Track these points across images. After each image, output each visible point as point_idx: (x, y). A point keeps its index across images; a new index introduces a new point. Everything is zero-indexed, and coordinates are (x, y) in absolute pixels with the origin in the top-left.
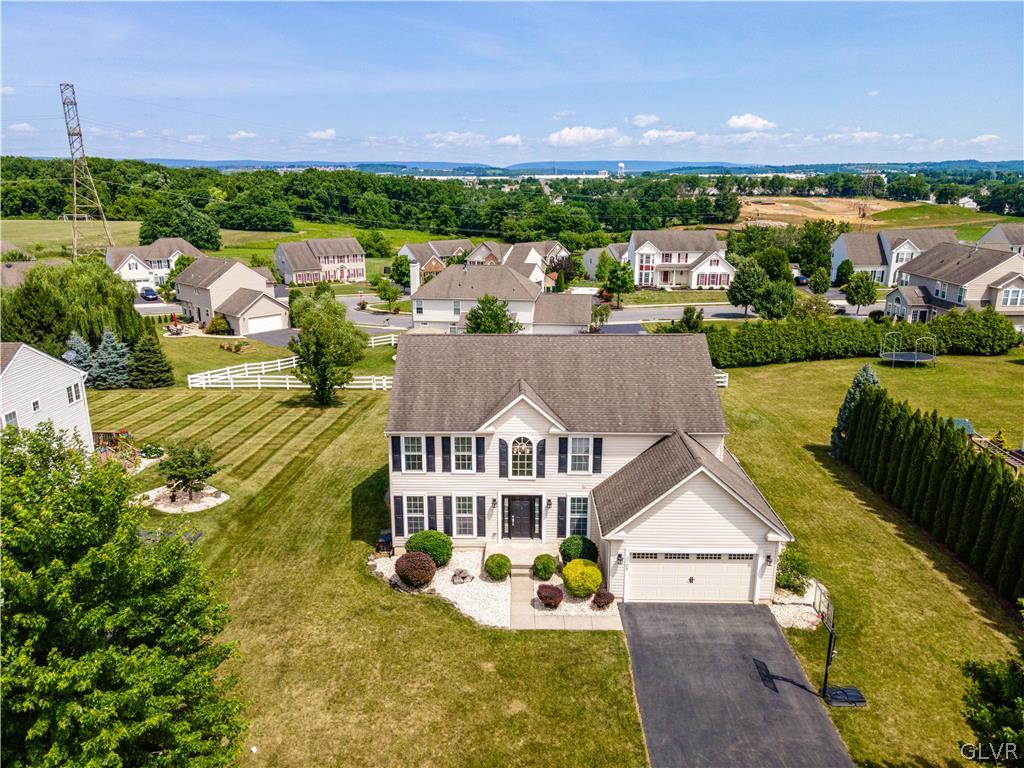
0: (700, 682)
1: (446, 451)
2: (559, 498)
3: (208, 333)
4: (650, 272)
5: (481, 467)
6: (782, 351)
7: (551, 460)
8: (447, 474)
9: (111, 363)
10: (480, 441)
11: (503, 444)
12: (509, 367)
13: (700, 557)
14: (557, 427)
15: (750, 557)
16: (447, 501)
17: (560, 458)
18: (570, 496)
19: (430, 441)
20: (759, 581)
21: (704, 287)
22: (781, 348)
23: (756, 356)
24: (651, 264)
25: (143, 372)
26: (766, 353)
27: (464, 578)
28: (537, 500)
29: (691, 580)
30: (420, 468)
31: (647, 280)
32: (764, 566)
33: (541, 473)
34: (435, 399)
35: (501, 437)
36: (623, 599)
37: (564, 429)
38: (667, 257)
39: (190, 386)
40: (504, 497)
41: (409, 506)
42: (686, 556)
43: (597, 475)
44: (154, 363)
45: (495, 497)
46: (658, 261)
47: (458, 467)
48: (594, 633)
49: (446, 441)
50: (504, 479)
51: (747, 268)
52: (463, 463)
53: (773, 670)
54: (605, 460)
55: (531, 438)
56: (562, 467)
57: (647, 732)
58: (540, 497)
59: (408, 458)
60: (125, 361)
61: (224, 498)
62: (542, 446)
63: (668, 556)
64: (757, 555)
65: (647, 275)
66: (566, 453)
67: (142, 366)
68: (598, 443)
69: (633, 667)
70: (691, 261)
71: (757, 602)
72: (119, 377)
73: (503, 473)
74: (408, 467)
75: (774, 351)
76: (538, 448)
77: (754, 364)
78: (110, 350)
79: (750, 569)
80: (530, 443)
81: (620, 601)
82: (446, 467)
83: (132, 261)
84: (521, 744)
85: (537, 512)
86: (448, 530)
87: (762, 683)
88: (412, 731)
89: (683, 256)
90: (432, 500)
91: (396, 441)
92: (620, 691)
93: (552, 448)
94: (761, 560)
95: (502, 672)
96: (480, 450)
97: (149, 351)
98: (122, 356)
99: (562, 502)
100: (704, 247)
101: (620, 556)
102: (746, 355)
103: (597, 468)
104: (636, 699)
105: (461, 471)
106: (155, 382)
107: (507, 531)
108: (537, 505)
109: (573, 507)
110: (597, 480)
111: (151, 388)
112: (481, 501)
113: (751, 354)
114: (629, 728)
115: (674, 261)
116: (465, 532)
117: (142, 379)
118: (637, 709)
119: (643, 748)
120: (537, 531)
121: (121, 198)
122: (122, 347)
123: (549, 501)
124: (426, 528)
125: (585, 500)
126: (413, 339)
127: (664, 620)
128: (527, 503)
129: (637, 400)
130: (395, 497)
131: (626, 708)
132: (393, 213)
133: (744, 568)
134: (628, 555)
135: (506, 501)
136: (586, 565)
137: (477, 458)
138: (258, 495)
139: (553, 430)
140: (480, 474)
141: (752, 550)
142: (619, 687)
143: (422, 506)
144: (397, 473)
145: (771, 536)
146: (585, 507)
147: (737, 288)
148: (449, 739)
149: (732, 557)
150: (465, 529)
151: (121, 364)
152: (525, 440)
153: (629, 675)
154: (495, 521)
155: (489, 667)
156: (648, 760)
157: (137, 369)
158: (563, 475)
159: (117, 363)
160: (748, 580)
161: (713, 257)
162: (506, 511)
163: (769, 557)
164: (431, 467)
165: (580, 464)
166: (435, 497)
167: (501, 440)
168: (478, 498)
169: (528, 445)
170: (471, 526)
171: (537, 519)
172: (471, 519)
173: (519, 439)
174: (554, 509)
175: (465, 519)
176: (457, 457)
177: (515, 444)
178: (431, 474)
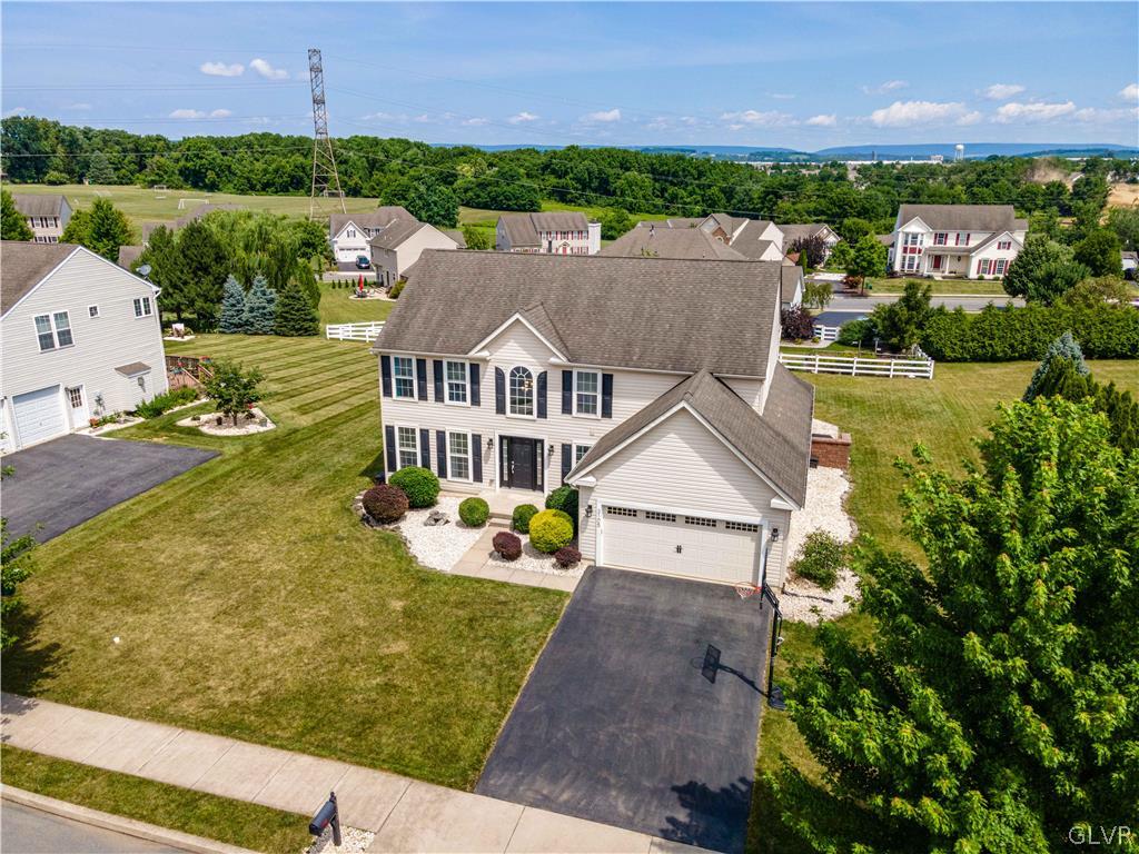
0: (623, 657)
1: (438, 378)
2: (563, 445)
3: (391, 297)
4: (916, 256)
5: (476, 401)
6: (1036, 344)
7: (554, 397)
8: (440, 404)
9: (259, 308)
10: (475, 369)
11: (499, 374)
12: (530, 289)
13: (691, 521)
14: (557, 357)
15: (753, 528)
16: (441, 435)
17: (563, 396)
18: (575, 443)
19: (421, 363)
21: (986, 276)
22: (1034, 340)
23: (998, 349)
24: (918, 246)
25: (286, 319)
26: (1012, 346)
27: (437, 520)
28: (539, 445)
29: (679, 550)
30: (412, 395)
31: (911, 266)
32: (770, 542)
33: (542, 413)
34: (436, 319)
35: (497, 365)
36: (594, 561)
37: (565, 359)
38: (941, 238)
39: (328, 336)
40: (501, 438)
41: (402, 438)
42: (671, 518)
43: (606, 420)
44: (298, 310)
45: (492, 437)
46: (928, 242)
47: (451, 398)
48: (534, 589)
49: (438, 365)
50: (501, 416)
51: (1033, 248)
52: (457, 393)
53: (724, 660)
54: (617, 403)
55: (531, 369)
56: (566, 408)
57: (523, 696)
58: (542, 441)
59: (398, 381)
60: (272, 307)
61: (270, 426)
62: (543, 379)
63: (652, 516)
64: (761, 527)
65: (912, 259)
66: (570, 390)
67: (287, 312)
68: (608, 379)
69: (555, 631)
70: (972, 244)
72: (266, 323)
73: (500, 409)
74: (399, 394)
75: (1024, 344)
76: (538, 382)
77: (994, 359)
78: (259, 294)
79: (754, 544)
80: (529, 376)
81: (592, 563)
82: (439, 397)
83: (351, 228)
84: (374, 682)
85: (539, 459)
86: (443, 473)
87: (700, 671)
88: (276, 651)
89: (962, 237)
90: (425, 434)
91: (385, 360)
92: (523, 651)
93: (555, 381)
94: (766, 534)
95: (407, 613)
96: (475, 380)
97: (293, 297)
98: (271, 301)
99: (566, 449)
100: (994, 225)
101: (590, 507)
102: (984, 347)
103: (607, 412)
104: (535, 662)
105: (455, 403)
106: (297, 330)
107: (506, 478)
108: (539, 451)
109: (578, 457)
110: (607, 426)
111: (292, 336)
112: (477, 439)
113: (991, 345)
114: (505, 687)
115: (951, 243)
116: (460, 475)
117: (285, 326)
118: (529, 673)
119: (506, 713)
120: (539, 483)
121: (377, 175)
122: (271, 293)
123: (552, 447)
124: (419, 464)
126: (437, 255)
127: (630, 590)
128: (527, 448)
129: (665, 333)
130: (387, 427)
131: (516, 669)
132: (658, 196)
133: (745, 542)
134: (599, 507)
135: (505, 442)
136: (554, 515)
137: (472, 389)
138: (304, 429)
139: (553, 360)
140: (475, 408)
141: (755, 519)
142: (524, 646)
143: (414, 439)
144: (388, 399)
145: (775, 502)
147: (1016, 272)
148: (306, 665)
149: (730, 526)
150: (460, 471)
151: (268, 310)
152: (525, 370)
153: (545, 638)
154: (492, 467)
155: (398, 605)
156: (503, 723)
157: (282, 317)
158: (567, 416)
159: (264, 308)
160: (751, 559)
161: (1003, 238)
162: (505, 456)
163: (775, 530)
164: (423, 396)
165: (587, 406)
166: (427, 431)
167: (497, 369)
168: (473, 436)
169: (527, 376)
170: (466, 468)
171: (539, 468)
172: (466, 460)
173: (517, 369)
174: (557, 457)
175: (460, 459)
176: (451, 386)
177: (513, 374)
178: (422, 403)
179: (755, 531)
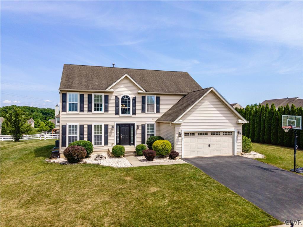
0: (239, 173)
1: (90, 101)
2: (142, 125)
5: (106, 110)
7: (139, 106)
8: (90, 113)
10: (107, 97)
13: (212, 134)
15: (230, 133)
16: (90, 127)
17: (142, 106)
18: (147, 123)
19: (82, 97)
20: (236, 144)
27: (101, 158)
28: (132, 127)
29: (209, 146)
30: (76, 110)
32: (237, 136)
33: (134, 113)
34: (83, 81)
35: (116, 95)
37: (144, 91)
40: (117, 124)
41: (70, 130)
43: (158, 114)
45: (113, 125)
47: (95, 110)
49: (90, 97)
50: (117, 116)
52: (98, 108)
53: (266, 168)
54: (161, 107)
55: (130, 96)
56: (143, 110)
57: (232, 189)
58: (134, 125)
59: (70, 104)
62: (134, 99)
64: (234, 131)
66: (145, 103)
68: (158, 99)
69: (204, 172)
71: (236, 154)
73: (117, 113)
74: (70, 110)
76: (133, 101)
79: (231, 139)
80: (129, 99)
82: (90, 110)
84: (166, 202)
85: (132, 132)
87: (265, 171)
88: (90, 207)
90: (82, 127)
91: (64, 97)
92: (205, 178)
93: (139, 100)
94: (236, 134)
95: (138, 179)
96: (107, 102)
99: (143, 127)
101: (179, 133)
103: (158, 111)
104: (215, 180)
105: (97, 112)
107: (118, 141)
108: (132, 129)
109: (148, 129)
110: (158, 116)
112: (106, 127)
114: (221, 189)
116: (98, 144)
120: (132, 142)
123: (138, 126)
124: (78, 139)
125: (153, 125)
127: (204, 160)
128: (127, 128)
130: (62, 126)
131: (214, 183)
134: (183, 133)
135: (118, 126)
137: (105, 105)
139: (140, 91)
140: (106, 113)
141: (232, 130)
143: (76, 130)
144: (64, 113)
146: (153, 129)
150: (98, 142)
152: (127, 97)
154: (113, 138)
155: (129, 178)
158: (144, 114)
160: (231, 145)
162: (118, 133)
163: (239, 132)
164: (82, 110)
165: (151, 109)
166: (83, 125)
167: (116, 97)
168: (105, 125)
169: (128, 99)
170: (101, 140)
171: (132, 136)
172: (101, 136)
173: (124, 96)
174: (140, 130)
175: (98, 136)
176: (95, 105)
177: (122, 99)
178: (82, 113)
179: (232, 134)
